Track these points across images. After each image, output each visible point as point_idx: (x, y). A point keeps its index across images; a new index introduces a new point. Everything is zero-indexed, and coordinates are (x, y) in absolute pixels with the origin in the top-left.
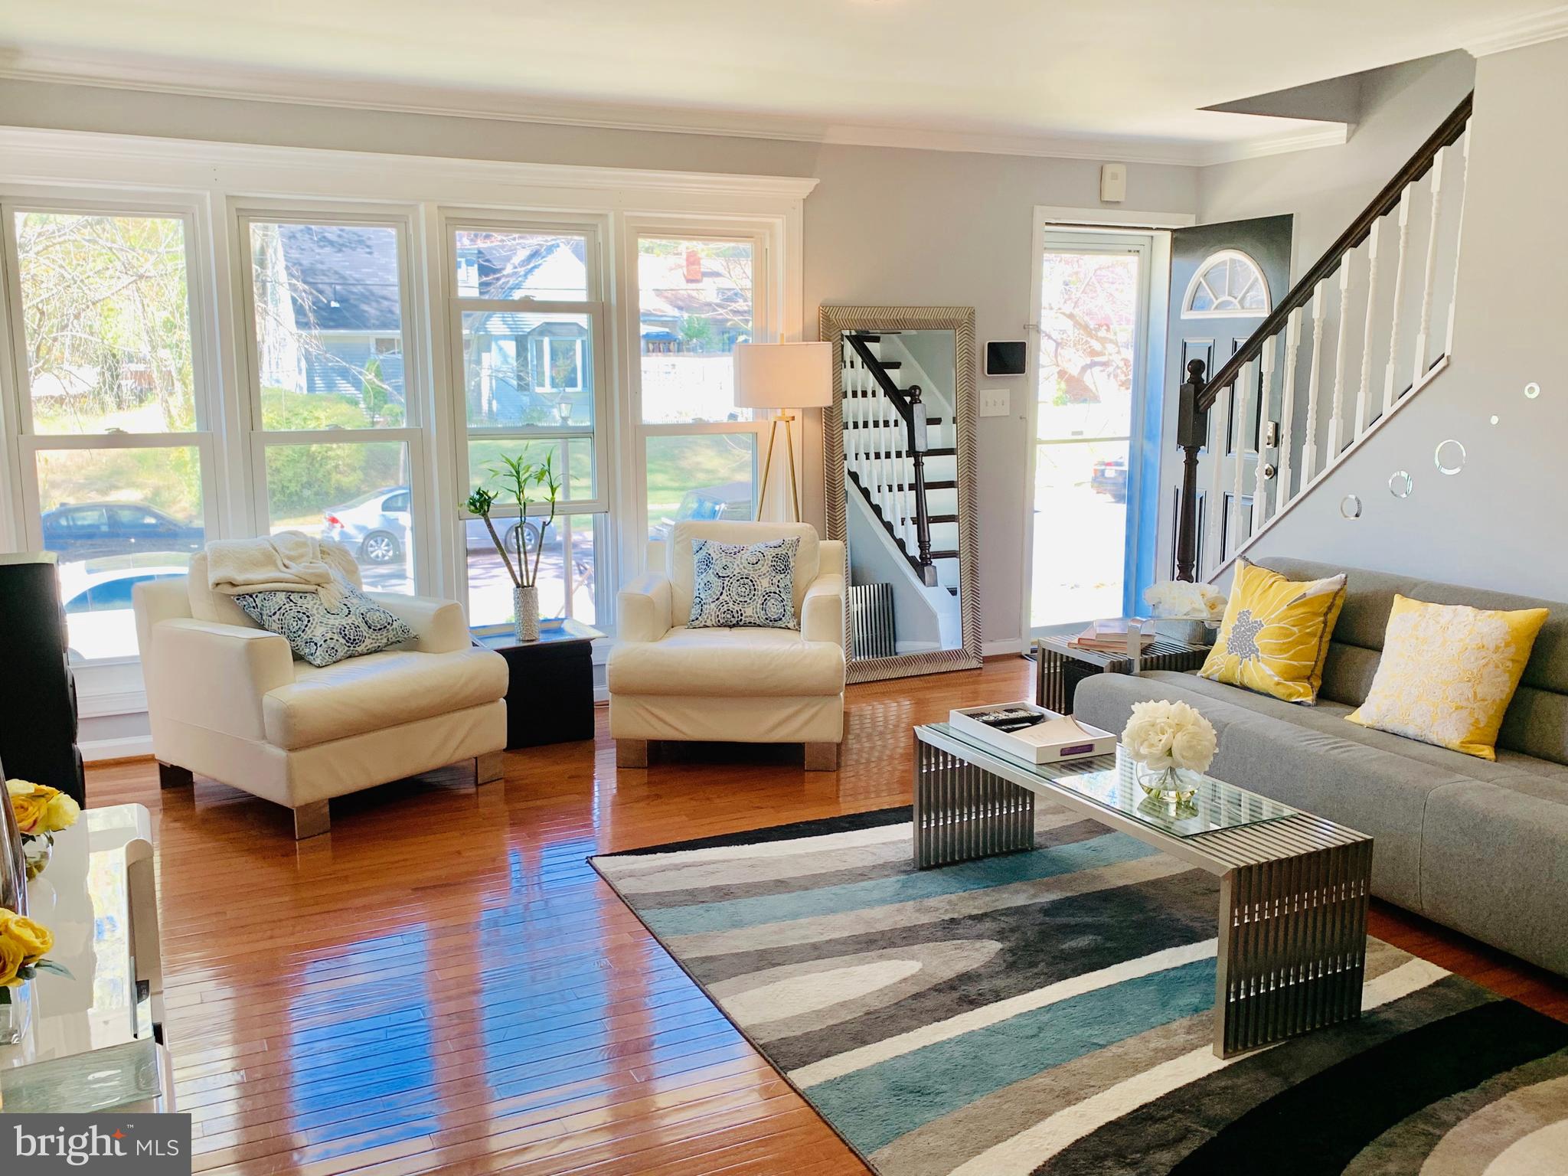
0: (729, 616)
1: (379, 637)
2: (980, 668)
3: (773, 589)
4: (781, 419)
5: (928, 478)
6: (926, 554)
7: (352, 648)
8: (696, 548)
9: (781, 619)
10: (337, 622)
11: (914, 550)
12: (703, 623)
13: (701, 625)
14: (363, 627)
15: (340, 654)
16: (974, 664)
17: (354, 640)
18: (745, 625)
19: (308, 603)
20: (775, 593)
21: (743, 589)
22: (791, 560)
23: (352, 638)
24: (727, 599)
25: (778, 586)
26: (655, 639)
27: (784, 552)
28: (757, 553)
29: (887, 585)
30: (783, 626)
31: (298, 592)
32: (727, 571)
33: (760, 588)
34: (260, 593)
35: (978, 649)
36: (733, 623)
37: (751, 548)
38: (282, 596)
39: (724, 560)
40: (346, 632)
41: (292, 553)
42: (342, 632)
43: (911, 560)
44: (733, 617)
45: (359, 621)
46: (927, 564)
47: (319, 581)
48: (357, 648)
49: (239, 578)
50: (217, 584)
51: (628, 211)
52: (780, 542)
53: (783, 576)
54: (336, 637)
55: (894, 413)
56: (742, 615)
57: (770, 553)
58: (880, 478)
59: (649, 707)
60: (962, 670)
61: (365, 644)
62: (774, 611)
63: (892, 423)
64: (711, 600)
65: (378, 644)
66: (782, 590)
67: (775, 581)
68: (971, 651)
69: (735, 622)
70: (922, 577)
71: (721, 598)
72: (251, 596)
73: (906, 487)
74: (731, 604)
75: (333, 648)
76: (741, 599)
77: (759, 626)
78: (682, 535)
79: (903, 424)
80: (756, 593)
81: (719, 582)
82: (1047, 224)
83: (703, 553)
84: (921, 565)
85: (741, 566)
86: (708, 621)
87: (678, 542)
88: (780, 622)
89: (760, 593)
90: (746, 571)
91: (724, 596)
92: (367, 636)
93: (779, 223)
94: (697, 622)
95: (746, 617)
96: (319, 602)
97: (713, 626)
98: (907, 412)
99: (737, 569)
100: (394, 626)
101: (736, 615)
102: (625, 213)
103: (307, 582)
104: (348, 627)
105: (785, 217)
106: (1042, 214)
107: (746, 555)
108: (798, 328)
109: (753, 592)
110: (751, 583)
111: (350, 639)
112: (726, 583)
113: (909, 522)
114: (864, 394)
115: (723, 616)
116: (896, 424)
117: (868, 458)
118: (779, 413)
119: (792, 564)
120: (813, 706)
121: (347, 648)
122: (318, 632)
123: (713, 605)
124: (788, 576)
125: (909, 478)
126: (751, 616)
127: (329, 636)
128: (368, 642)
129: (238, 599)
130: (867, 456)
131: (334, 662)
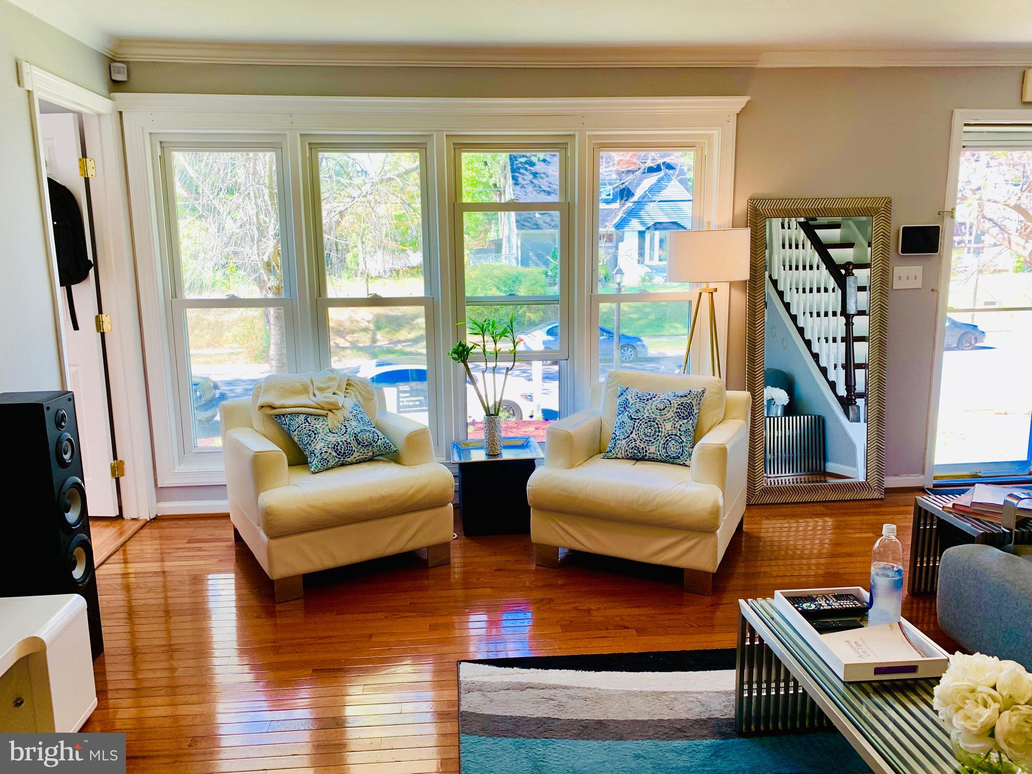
0: (635, 451)
1: (366, 451)
2: (881, 499)
3: (674, 432)
4: (705, 290)
5: (856, 334)
6: (851, 396)
7: (342, 459)
8: (619, 393)
9: (679, 458)
10: (333, 439)
11: (842, 391)
12: (615, 455)
13: (613, 457)
14: (354, 444)
15: (331, 463)
16: (876, 495)
17: (344, 453)
18: (650, 460)
19: (318, 425)
20: (676, 435)
21: (650, 431)
22: (695, 408)
23: (342, 452)
24: (635, 437)
25: (679, 430)
26: (571, 466)
27: (689, 402)
28: (666, 401)
29: (819, 416)
30: (682, 463)
31: (315, 415)
32: (639, 414)
33: (663, 430)
34: (289, 414)
35: (880, 483)
36: (638, 457)
37: (662, 397)
38: (302, 417)
39: (637, 405)
40: (339, 448)
41: (323, 386)
42: (335, 448)
43: (840, 399)
44: (639, 452)
45: (351, 439)
46: (852, 404)
47: (331, 407)
48: (347, 459)
49: (277, 403)
50: (262, 407)
51: (588, 131)
52: (687, 392)
53: (685, 421)
54: (330, 451)
55: (832, 283)
56: (646, 451)
57: (676, 402)
58: (819, 332)
59: (560, 523)
60: (864, 500)
61: (353, 456)
62: (673, 448)
63: (830, 290)
64: (623, 437)
65: (364, 456)
66: (683, 433)
67: (677, 425)
68: (874, 484)
69: (641, 457)
70: (847, 413)
71: (631, 436)
72: (284, 416)
73: (839, 340)
74: (638, 442)
75: (326, 459)
76: (647, 438)
77: (661, 461)
78: (613, 381)
79: (839, 292)
80: (660, 434)
81: (631, 423)
82: (966, 125)
83: (623, 398)
84: (847, 403)
85: (650, 411)
86: (619, 454)
87: (610, 387)
88: (679, 460)
89: (663, 434)
90: (654, 416)
91: (633, 435)
92: (356, 450)
93: (716, 133)
94: (610, 454)
95: (650, 453)
96: (326, 423)
97: (623, 458)
98: (841, 283)
99: (647, 413)
100: (378, 444)
101: (642, 451)
102: (588, 133)
103: (323, 409)
104: (341, 443)
105: (720, 128)
106: (960, 116)
107: (656, 403)
108: (728, 218)
109: (657, 434)
110: (656, 426)
111: (340, 452)
112: (636, 424)
113: (839, 367)
114: (811, 268)
115: (631, 451)
116: (834, 290)
117: (811, 316)
118: (704, 286)
119: (696, 411)
120: (693, 538)
121: (337, 460)
122: (319, 446)
123: (624, 441)
124: (691, 422)
125: (841, 332)
126: (654, 453)
127: (325, 450)
128: (356, 454)
129: (276, 418)
130: (811, 313)
131: (326, 470)
